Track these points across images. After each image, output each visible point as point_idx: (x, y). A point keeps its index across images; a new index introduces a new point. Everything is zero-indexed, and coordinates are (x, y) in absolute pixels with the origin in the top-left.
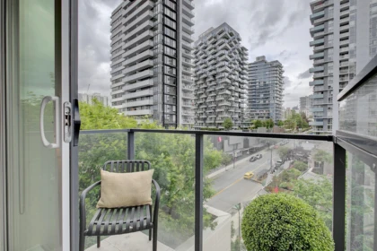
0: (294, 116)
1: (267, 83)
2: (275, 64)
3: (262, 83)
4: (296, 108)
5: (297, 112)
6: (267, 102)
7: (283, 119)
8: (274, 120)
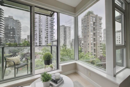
0: (25, 42)
1: (14, 28)
2: (18, 21)
3: (12, 28)
4: (26, 39)
5: (26, 40)
6: (14, 36)
7: (21, 43)
8: (17, 43)
